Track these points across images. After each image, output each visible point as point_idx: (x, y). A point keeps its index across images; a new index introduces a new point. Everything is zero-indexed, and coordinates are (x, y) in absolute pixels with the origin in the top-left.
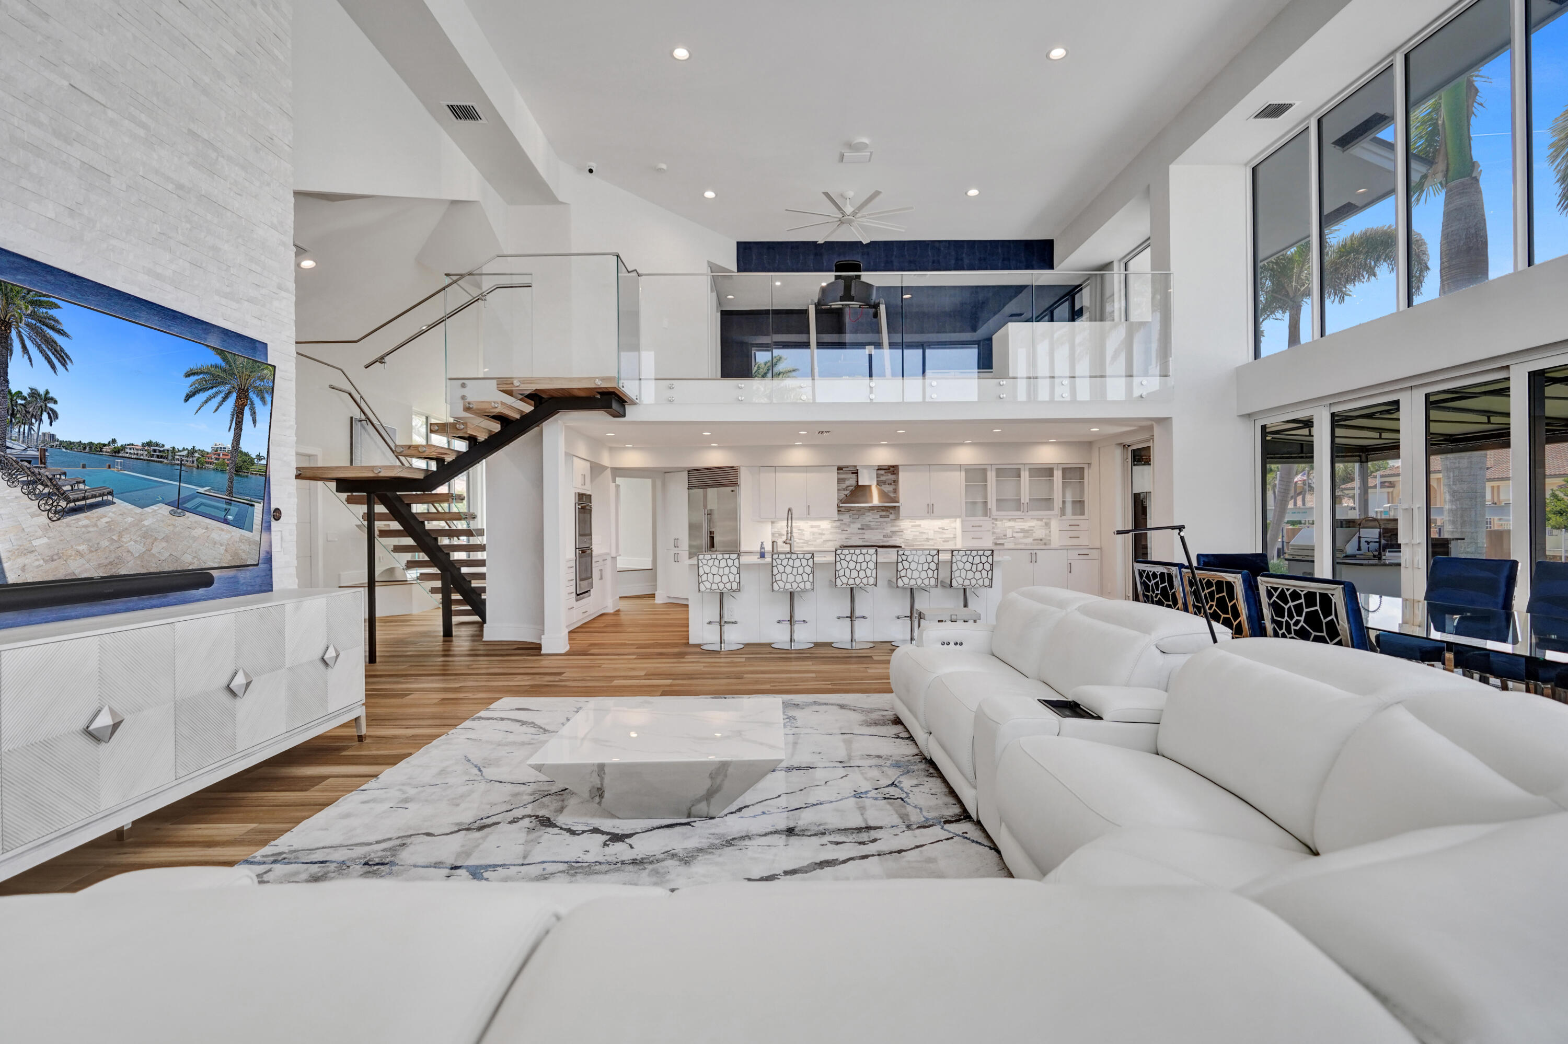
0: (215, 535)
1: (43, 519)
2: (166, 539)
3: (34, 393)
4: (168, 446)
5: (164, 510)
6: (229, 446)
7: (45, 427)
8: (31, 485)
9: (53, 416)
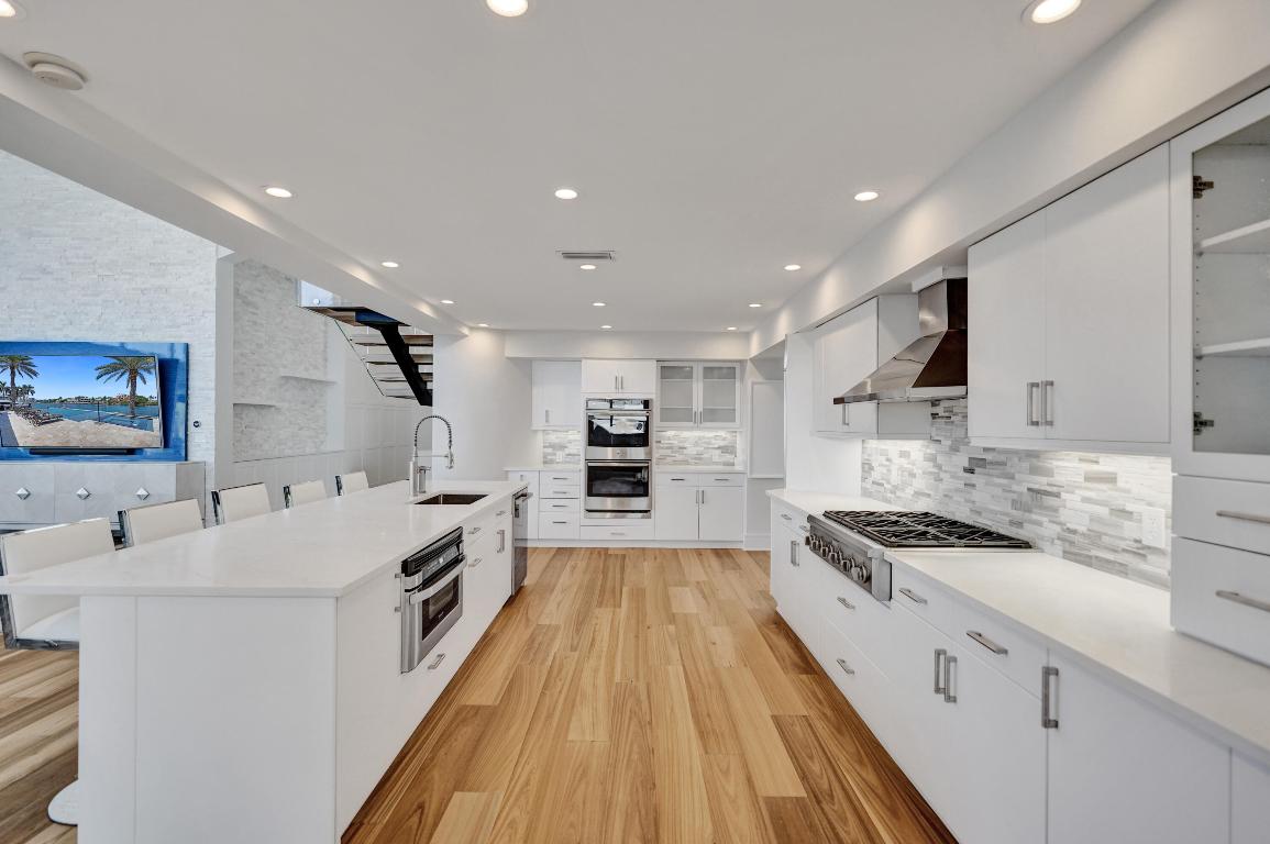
0: (126, 433)
1: (32, 426)
2: (95, 434)
3: (25, 386)
4: (90, 397)
5: (92, 422)
6: (128, 394)
7: (30, 396)
8: (26, 415)
9: (33, 393)
